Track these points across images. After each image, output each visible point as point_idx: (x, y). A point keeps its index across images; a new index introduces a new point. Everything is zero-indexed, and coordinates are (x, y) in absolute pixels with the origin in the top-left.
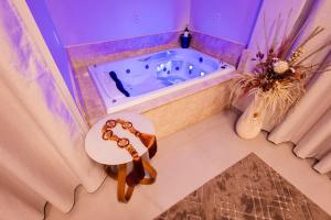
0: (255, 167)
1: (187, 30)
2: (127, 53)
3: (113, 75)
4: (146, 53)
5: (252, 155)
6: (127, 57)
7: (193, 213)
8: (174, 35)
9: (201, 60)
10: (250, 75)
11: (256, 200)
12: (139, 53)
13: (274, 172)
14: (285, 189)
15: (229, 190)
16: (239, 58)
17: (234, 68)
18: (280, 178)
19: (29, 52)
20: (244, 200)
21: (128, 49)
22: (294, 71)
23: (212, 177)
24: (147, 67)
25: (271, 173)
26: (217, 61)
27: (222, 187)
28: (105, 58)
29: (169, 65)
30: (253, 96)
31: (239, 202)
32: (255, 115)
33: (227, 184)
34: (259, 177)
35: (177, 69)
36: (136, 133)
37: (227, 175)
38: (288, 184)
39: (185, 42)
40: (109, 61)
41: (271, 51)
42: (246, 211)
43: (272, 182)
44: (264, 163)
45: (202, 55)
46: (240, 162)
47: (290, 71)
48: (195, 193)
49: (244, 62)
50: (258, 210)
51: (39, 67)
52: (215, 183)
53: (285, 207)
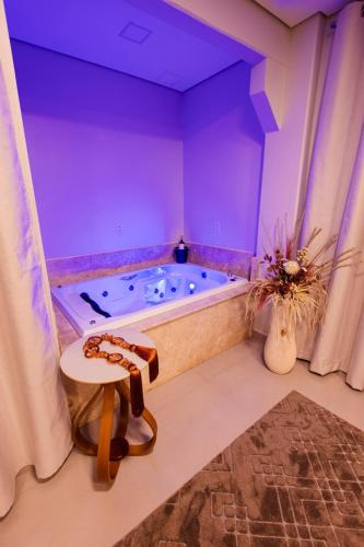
0: (301, 410)
1: (182, 242)
2: (105, 271)
3: (85, 296)
4: (129, 270)
5: (294, 393)
6: (104, 275)
7: (221, 488)
8: (166, 249)
9: (204, 275)
10: (263, 280)
11: (312, 455)
12: (119, 270)
13: (328, 413)
14: (348, 435)
15: (270, 446)
16: (250, 268)
17: (246, 280)
18: (338, 420)
19: (30, 244)
20: (294, 457)
21: (107, 267)
22: (305, 270)
23: (242, 430)
24: (132, 288)
25: (323, 415)
26: (225, 274)
27: (259, 444)
28: (73, 278)
29: (161, 285)
30: (271, 305)
31: (287, 461)
32: (283, 333)
33: (266, 439)
34: (309, 422)
35: (174, 290)
36: (130, 348)
37: (263, 425)
38: (351, 426)
39: (181, 256)
40: (77, 281)
41: (278, 252)
42: (300, 473)
43: (327, 426)
44: (311, 403)
45: (204, 270)
46: (279, 404)
47: (302, 271)
48: (219, 458)
49: (256, 271)
50: (317, 469)
51: (34, 259)
52: (248, 438)
53: (353, 461)
